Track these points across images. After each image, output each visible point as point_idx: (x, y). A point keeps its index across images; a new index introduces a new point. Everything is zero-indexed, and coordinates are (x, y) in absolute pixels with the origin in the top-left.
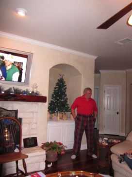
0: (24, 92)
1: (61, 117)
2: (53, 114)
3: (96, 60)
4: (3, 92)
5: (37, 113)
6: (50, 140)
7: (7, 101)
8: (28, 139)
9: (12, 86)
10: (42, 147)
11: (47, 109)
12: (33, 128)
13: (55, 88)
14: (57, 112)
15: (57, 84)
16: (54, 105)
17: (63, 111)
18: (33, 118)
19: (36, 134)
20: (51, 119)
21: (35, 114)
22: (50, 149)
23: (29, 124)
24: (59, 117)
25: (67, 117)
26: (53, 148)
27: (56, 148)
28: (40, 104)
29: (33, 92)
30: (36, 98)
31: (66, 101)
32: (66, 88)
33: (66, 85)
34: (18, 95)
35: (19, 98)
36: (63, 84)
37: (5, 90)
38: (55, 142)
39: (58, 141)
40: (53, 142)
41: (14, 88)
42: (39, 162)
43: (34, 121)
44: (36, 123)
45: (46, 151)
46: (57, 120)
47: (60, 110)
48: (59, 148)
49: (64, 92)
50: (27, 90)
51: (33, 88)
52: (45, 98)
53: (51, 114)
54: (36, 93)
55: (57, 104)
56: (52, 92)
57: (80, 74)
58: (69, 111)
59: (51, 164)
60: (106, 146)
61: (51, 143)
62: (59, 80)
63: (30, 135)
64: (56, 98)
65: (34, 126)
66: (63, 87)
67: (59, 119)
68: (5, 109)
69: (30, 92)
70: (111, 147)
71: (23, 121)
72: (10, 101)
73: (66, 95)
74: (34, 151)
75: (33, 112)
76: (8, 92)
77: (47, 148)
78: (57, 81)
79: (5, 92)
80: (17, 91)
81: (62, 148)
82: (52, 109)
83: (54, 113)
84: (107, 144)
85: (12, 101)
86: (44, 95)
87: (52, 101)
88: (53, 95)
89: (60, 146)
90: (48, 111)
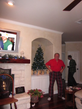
0: (15, 57)
1: (40, 73)
2: (35, 71)
3: (62, 35)
4: (1, 58)
5: (24, 70)
6: (33, 88)
7: (4, 63)
8: (19, 88)
9: (7, 54)
10: (28, 93)
11: (31, 68)
12: (22, 80)
13: (36, 54)
14: (38, 69)
15: (37, 51)
16: (36, 65)
17: (41, 69)
18: (21, 74)
19: (24, 85)
20: (34, 74)
21: (23, 71)
22: (33, 95)
23: (19, 78)
24: (39, 73)
25: (45, 73)
26: (36, 94)
27: (37, 94)
28: (26, 64)
29: (21, 57)
30: (23, 61)
31: (43, 62)
32: (43, 54)
33: (43, 52)
34: (11, 59)
35: (12, 61)
36: (41, 51)
37: (2, 56)
38: (36, 89)
39: (38, 89)
40: (35, 89)
41: (8, 54)
42: (26, 104)
43: (22, 76)
44: (24, 77)
45: (31, 96)
46: (38, 75)
47: (40, 68)
48: (39, 94)
49: (42, 57)
50: (17, 55)
51: (21, 54)
52: (29, 60)
53: (33, 71)
54: (23, 58)
55: (38, 64)
56: (34, 57)
58: (46, 69)
59: (35, 104)
60: (71, 92)
62: (38, 49)
63: (19, 85)
64: (37, 61)
65: (22, 79)
66: (41, 53)
67: (39, 74)
68: (2, 69)
69: (19, 57)
70: (75, 93)
71: (15, 76)
72: (5, 63)
73: (43, 58)
74: (22, 96)
75: (21, 70)
76: (4, 57)
77: (32, 94)
78: (37, 50)
80: (10, 57)
81: (42, 93)
82: (34, 68)
83: (36, 70)
84: (72, 91)
85: (7, 63)
86: (28, 58)
87: (34, 63)
88: (35, 58)
89: (40, 92)
90: (32, 69)
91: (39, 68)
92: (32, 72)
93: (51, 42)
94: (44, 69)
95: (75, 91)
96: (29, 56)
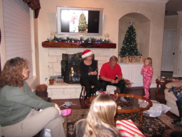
1: (131, 60)
2: (124, 58)
4: (83, 42)
5: (109, 56)
9: (89, 37)
11: (117, 54)
13: (126, 35)
15: (128, 31)
16: (125, 50)
17: (132, 55)
18: (106, 60)
20: (122, 61)
21: (107, 57)
25: (136, 60)
28: (111, 49)
29: (105, 40)
30: (108, 45)
31: (135, 46)
32: (136, 35)
33: (135, 32)
34: (94, 43)
35: (95, 45)
36: (132, 31)
41: (91, 38)
46: (126, 63)
47: (130, 54)
49: (134, 39)
50: (101, 39)
51: (106, 37)
52: (115, 45)
53: (122, 57)
54: (108, 42)
55: (128, 49)
56: (123, 38)
57: (149, 20)
58: (138, 55)
60: (163, 83)
62: (129, 28)
64: (126, 44)
66: (132, 34)
67: (128, 62)
69: (103, 41)
70: (167, 83)
71: (99, 63)
73: (135, 41)
75: (105, 56)
76: (87, 41)
78: (127, 29)
79: (85, 41)
80: (93, 40)
82: (123, 53)
83: (125, 56)
84: (164, 81)
86: (114, 42)
87: (123, 47)
88: (124, 41)
89: (128, 82)
90: (119, 55)
91: (128, 55)
92: (120, 59)
93: (148, 17)
94: (137, 55)
95: (167, 82)
96: (115, 38)
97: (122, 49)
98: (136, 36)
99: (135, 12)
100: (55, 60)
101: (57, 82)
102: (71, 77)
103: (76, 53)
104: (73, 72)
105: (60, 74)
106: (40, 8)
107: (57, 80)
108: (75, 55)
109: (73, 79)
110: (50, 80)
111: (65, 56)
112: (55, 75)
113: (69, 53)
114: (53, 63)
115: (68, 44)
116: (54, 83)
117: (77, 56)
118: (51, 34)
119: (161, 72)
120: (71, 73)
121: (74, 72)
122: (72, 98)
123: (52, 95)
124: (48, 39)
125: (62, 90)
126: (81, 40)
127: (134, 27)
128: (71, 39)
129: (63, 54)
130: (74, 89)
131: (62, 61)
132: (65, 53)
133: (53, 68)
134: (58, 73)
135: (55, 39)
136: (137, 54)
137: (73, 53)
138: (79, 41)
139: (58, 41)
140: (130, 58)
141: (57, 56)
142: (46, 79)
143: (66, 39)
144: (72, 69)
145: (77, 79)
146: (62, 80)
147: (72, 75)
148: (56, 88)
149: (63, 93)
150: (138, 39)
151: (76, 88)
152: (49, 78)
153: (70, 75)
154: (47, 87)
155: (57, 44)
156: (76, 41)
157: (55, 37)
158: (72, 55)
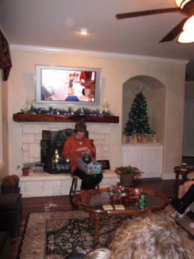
0: (97, 112)
1: (140, 140)
2: (131, 137)
4: (73, 114)
5: (109, 135)
6: (125, 164)
9: (81, 107)
10: (116, 171)
12: (106, 150)
13: (133, 105)
14: (134, 134)
15: (135, 100)
16: (132, 125)
18: (104, 140)
19: (109, 157)
20: (128, 142)
21: (107, 136)
22: (124, 173)
23: (101, 146)
24: (135, 139)
25: (148, 140)
26: (128, 172)
28: (112, 124)
29: (104, 112)
30: (109, 119)
31: (146, 121)
32: (146, 105)
33: (146, 102)
34: (88, 115)
36: (142, 100)
37: (75, 111)
38: (130, 166)
39: (133, 166)
40: (128, 166)
41: (83, 108)
43: (107, 143)
44: (109, 145)
45: (120, 175)
46: (133, 144)
47: (139, 132)
48: (134, 173)
49: (144, 110)
50: (97, 109)
51: (104, 107)
52: (118, 118)
53: (128, 135)
54: (108, 114)
56: (129, 110)
57: (164, 86)
58: (150, 133)
60: (184, 172)
61: (126, 168)
62: (137, 96)
63: (102, 157)
64: (133, 117)
66: (142, 104)
67: (136, 142)
69: (101, 112)
71: (95, 143)
73: (146, 114)
75: (105, 134)
76: (77, 113)
77: (121, 172)
78: (134, 97)
79: (75, 113)
80: (86, 111)
81: (139, 173)
82: (128, 131)
83: (131, 135)
84: (186, 170)
86: (116, 115)
87: (129, 122)
88: (130, 114)
89: (136, 171)
90: (123, 132)
91: (137, 132)
92: (125, 138)
93: (163, 82)
94: (147, 133)
95: (190, 171)
96: (117, 109)
97: (127, 125)
98: (147, 107)
99: (145, 74)
100: (32, 139)
101: (34, 171)
102: (55, 163)
103: (62, 129)
104: (57, 157)
105: (39, 160)
106: (11, 66)
107: (34, 168)
108: (60, 132)
109: (57, 167)
110: (23, 169)
111: (45, 133)
112: (31, 161)
113: (53, 130)
114: (29, 143)
115: (50, 116)
116: (30, 173)
117: (64, 134)
118: (27, 103)
119: (183, 157)
120: (55, 158)
121: (60, 156)
122: (55, 195)
123: (26, 191)
124: (22, 110)
125: (41, 183)
126: (70, 111)
127: (144, 95)
128: (56, 110)
129: (43, 131)
130: (60, 182)
131: (42, 141)
132: (46, 129)
133: (28, 151)
134: (35, 158)
135: (33, 109)
136: (148, 131)
137: (57, 130)
138: (66, 112)
139: (37, 113)
140: (140, 138)
141: (35, 134)
142: (19, 167)
143: (48, 109)
144: (57, 152)
145: (63, 167)
146: (42, 168)
147: (57, 161)
148: (32, 181)
149: (43, 187)
150: (150, 111)
151: (62, 180)
152: (22, 167)
153: (53, 162)
154: (19, 179)
155: (36, 116)
156: (62, 112)
157: (32, 107)
158: (57, 132)
